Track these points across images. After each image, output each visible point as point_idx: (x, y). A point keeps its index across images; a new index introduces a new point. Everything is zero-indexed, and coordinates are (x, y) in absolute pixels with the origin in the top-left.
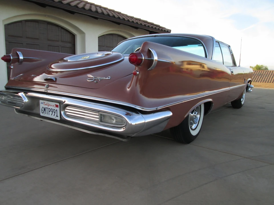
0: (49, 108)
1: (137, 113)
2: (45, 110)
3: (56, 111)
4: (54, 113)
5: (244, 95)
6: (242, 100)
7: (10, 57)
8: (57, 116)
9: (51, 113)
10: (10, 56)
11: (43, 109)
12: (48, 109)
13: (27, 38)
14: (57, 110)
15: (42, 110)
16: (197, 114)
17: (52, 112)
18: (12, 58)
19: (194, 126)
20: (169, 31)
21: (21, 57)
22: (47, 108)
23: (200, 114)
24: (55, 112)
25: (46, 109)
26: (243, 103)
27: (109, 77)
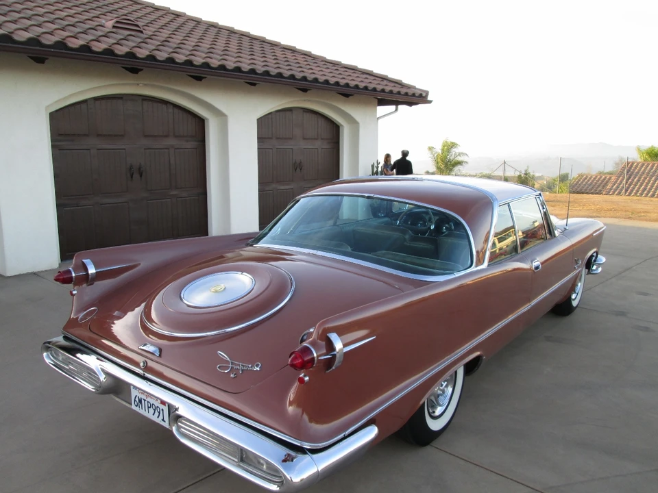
0: (148, 402)
1: (305, 453)
2: (140, 401)
3: (161, 412)
4: (157, 414)
5: (579, 284)
6: (573, 296)
7: (71, 274)
8: (163, 420)
9: (151, 411)
10: (69, 272)
11: (137, 399)
12: (146, 402)
13: (98, 135)
14: (162, 410)
15: (135, 401)
16: (447, 386)
17: (155, 410)
18: (74, 275)
19: (439, 411)
20: (424, 95)
21: (92, 270)
22: (145, 400)
23: (453, 384)
24: (159, 413)
25: (143, 401)
26: (575, 303)
27: (257, 366)
